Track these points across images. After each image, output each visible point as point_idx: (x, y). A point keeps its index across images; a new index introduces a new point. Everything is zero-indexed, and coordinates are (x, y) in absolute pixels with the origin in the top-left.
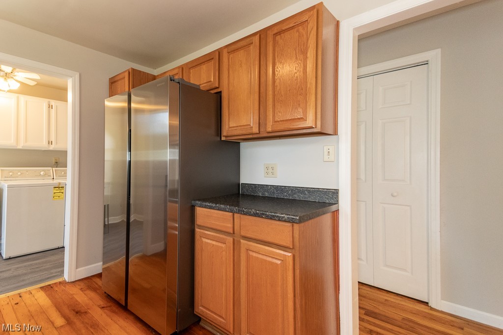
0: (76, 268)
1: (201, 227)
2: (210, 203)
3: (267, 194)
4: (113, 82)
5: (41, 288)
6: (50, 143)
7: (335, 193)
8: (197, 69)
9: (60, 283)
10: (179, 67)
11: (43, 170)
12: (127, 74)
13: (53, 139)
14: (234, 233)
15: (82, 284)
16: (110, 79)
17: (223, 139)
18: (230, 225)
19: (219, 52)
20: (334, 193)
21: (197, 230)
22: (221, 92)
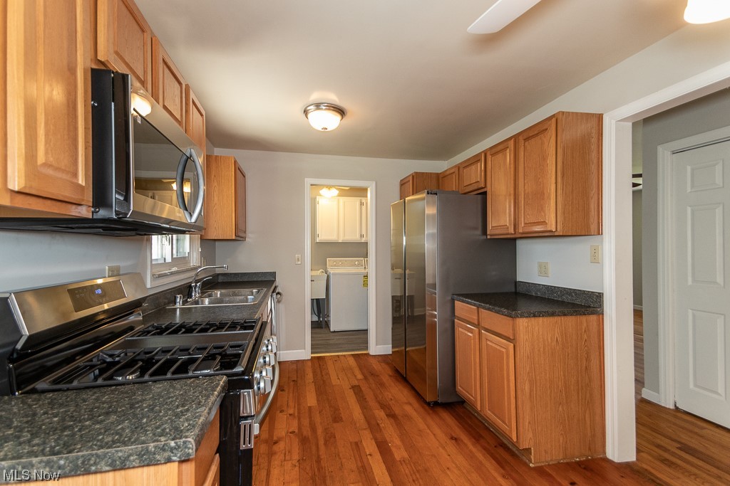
0: (376, 345)
1: (460, 319)
2: (470, 299)
3: (539, 294)
4: (403, 183)
5: (352, 355)
6: (362, 236)
7: (599, 297)
8: (468, 169)
9: (365, 354)
10: (455, 166)
11: (358, 261)
12: (411, 177)
13: (364, 233)
14: (479, 325)
15: (380, 358)
16: (401, 181)
17: (489, 237)
18: (476, 318)
19: (485, 152)
20: (597, 296)
21: (456, 320)
22: (486, 192)
